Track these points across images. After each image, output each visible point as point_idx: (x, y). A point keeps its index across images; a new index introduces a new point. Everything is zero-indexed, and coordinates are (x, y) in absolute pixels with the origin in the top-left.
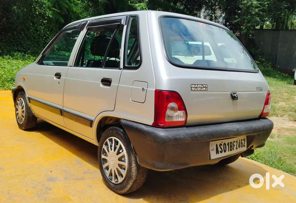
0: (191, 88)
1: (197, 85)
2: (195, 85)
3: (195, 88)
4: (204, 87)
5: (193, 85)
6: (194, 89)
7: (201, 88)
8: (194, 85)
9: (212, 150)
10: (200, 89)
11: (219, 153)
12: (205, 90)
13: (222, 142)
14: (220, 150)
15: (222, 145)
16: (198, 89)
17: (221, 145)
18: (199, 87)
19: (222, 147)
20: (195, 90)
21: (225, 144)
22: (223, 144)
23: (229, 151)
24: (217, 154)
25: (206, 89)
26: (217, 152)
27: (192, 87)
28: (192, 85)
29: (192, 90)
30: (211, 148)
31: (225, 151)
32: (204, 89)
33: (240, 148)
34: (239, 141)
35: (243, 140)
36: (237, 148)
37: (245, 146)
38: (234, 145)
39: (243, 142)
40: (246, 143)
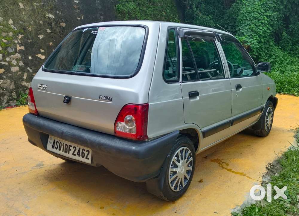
1: (41, 85)
9: (50, 142)
10: (42, 88)
11: (54, 148)
12: (45, 90)
13: (59, 140)
14: (56, 146)
17: (57, 142)
19: (58, 144)
21: (61, 143)
23: (63, 151)
24: (52, 147)
30: (49, 140)
31: (60, 149)
32: (45, 88)
33: (79, 156)
34: (80, 149)
35: (86, 150)
36: (75, 155)
37: (88, 159)
38: (71, 150)
39: (86, 153)
40: (90, 157)
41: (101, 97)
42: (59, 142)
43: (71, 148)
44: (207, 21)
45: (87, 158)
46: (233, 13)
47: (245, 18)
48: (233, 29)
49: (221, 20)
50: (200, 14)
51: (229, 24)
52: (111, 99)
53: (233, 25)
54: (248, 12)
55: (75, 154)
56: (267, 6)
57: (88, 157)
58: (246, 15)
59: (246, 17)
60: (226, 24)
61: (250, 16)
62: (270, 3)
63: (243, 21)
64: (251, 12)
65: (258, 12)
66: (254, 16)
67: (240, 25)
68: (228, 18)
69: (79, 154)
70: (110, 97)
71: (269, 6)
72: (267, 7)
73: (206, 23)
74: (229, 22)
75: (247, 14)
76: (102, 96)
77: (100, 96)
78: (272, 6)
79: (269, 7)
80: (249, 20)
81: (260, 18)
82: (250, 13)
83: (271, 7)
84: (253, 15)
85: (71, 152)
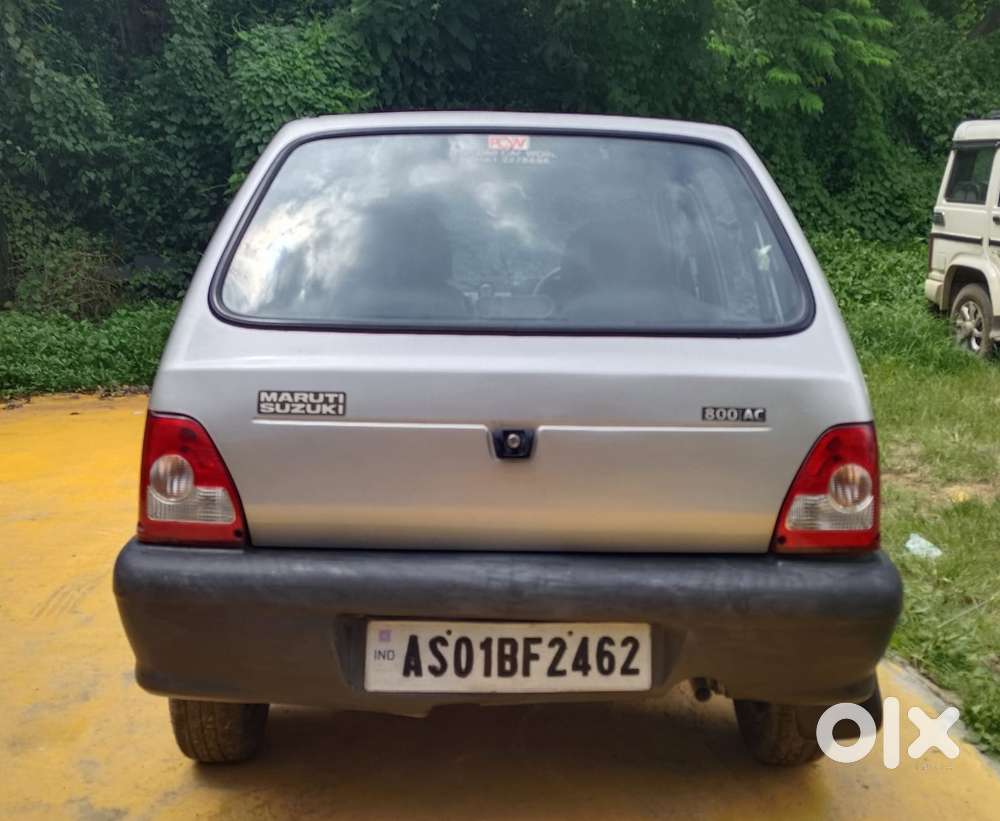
0: (260, 402)
1: (288, 395)
2: (279, 393)
3: (278, 406)
4: (326, 401)
5: (269, 393)
6: (272, 410)
7: (309, 406)
8: (274, 396)
9: (381, 653)
10: (304, 409)
11: (419, 673)
12: (328, 414)
13: (448, 632)
14: (427, 659)
15: (444, 642)
16: (291, 408)
17: (438, 641)
18: (301, 402)
19: (448, 652)
20: (275, 412)
21: (464, 641)
22: (452, 640)
23: (487, 673)
24: (406, 673)
25: (336, 409)
26: (412, 666)
27: (266, 401)
28: (264, 396)
29: (260, 412)
30: (373, 643)
31: (462, 672)
32: (326, 409)
33: (585, 673)
34: (585, 642)
35: (618, 638)
36: (563, 673)
37: (636, 672)
38: (536, 657)
39: (620, 654)
40: (643, 661)
41: (710, 413)
42: (448, 638)
43: (534, 649)
44: (75, 94)
45: (627, 670)
46: (178, 72)
47: (266, 102)
48: (183, 138)
49: (131, 100)
50: (38, 66)
51: (168, 117)
52: (762, 416)
53: (183, 122)
54: (274, 77)
55: (560, 667)
56: (331, 62)
57: (633, 666)
58: (270, 90)
59: (269, 96)
60: (154, 116)
61: (286, 96)
62: (336, 50)
63: (262, 112)
64: (283, 80)
65: (310, 83)
66: (301, 95)
67: (250, 129)
68: (157, 91)
69: (581, 665)
70: (753, 411)
71: (339, 63)
72: (330, 64)
73: (76, 106)
74: (165, 111)
75: (273, 87)
76: (715, 409)
77: (704, 409)
78: (347, 63)
79: (336, 65)
80: (284, 111)
81: (322, 106)
82: (280, 82)
83: (342, 67)
84: (294, 94)
85: (539, 668)
